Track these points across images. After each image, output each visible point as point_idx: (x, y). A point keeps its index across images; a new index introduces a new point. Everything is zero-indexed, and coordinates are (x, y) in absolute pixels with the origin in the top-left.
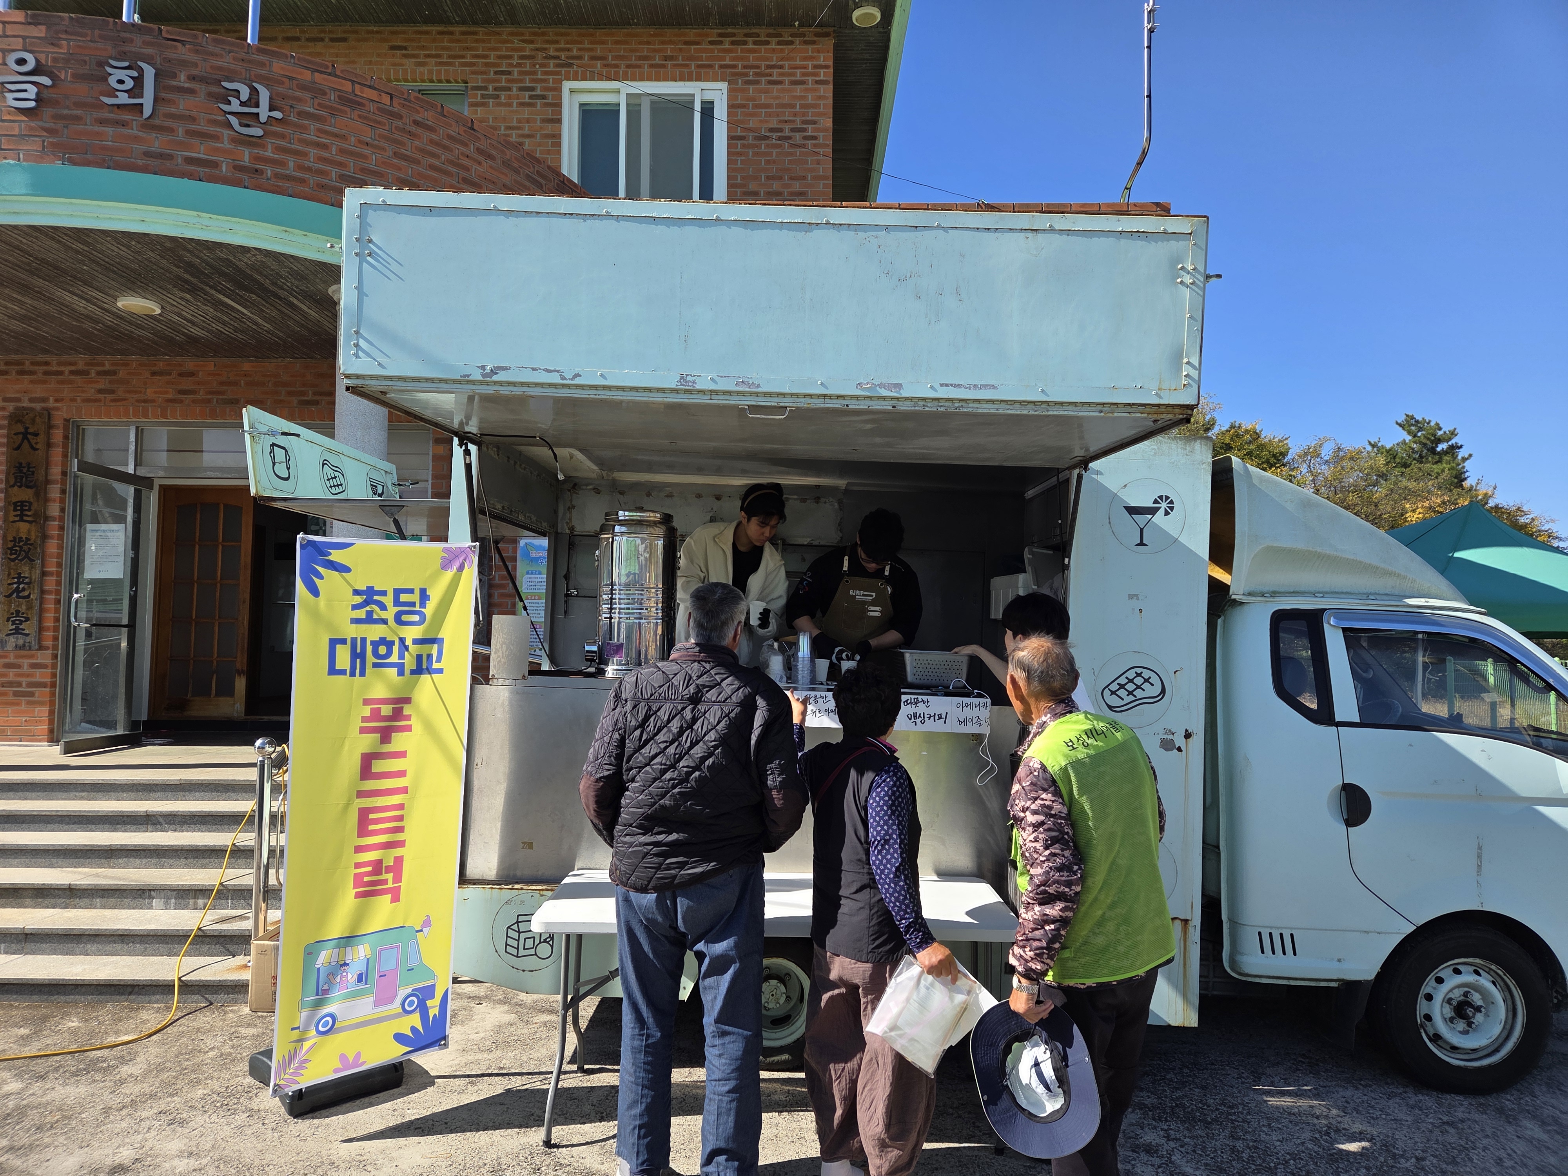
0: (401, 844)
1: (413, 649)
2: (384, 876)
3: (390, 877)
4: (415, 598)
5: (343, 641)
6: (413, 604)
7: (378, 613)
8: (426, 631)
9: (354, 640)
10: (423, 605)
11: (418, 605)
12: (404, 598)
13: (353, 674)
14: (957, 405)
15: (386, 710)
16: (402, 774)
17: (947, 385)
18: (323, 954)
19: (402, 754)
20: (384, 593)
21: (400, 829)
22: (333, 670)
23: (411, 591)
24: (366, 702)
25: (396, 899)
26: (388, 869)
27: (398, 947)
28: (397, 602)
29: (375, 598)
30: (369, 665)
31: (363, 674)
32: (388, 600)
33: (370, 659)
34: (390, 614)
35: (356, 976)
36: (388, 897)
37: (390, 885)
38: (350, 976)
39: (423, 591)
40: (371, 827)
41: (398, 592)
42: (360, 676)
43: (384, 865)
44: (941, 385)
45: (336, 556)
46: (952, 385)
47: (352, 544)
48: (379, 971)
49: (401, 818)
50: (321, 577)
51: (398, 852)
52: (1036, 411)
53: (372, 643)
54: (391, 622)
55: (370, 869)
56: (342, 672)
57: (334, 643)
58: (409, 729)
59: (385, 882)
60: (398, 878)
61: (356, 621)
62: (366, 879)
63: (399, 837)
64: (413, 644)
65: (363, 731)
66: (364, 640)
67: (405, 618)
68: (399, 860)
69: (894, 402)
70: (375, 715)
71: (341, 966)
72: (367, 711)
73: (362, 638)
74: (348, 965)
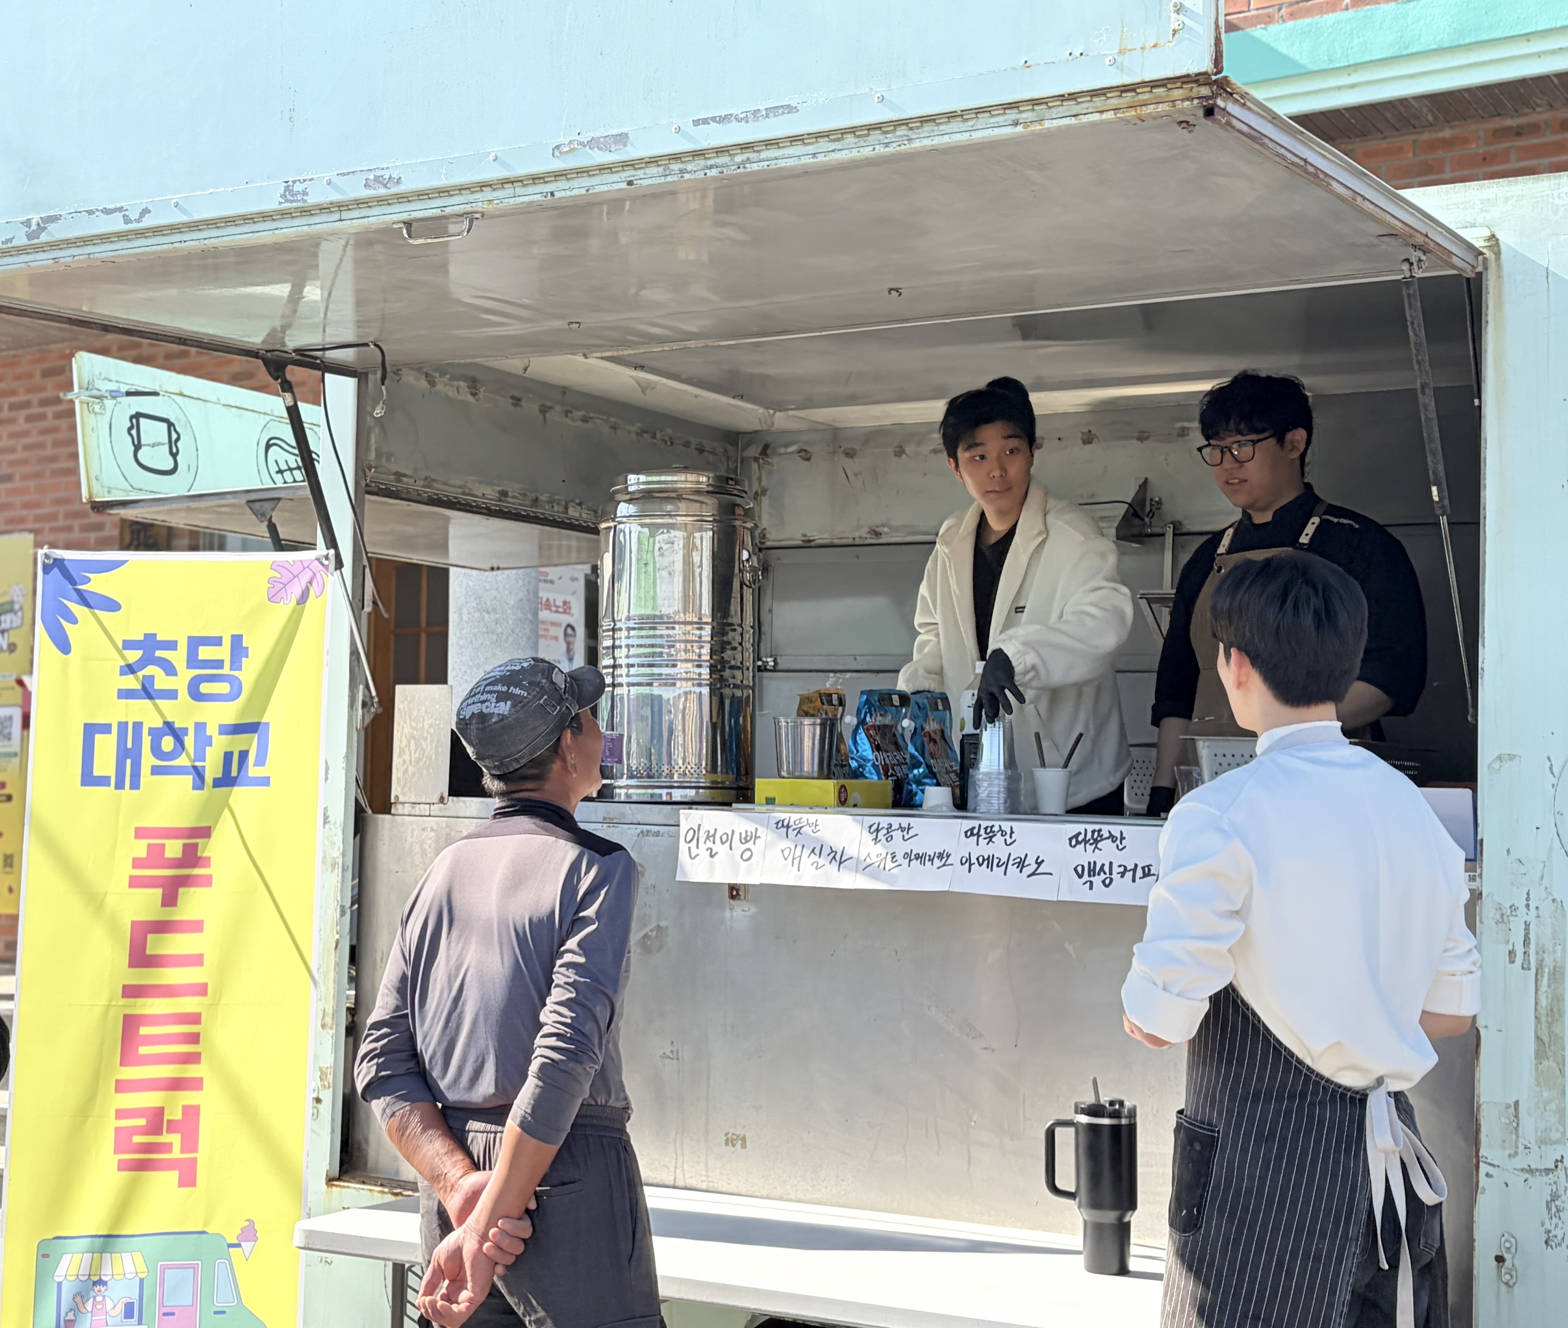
0: (196, 1084)
1: (220, 744)
2: (165, 1138)
3: (175, 1139)
4: (223, 652)
5: (105, 729)
6: (219, 664)
7: (162, 681)
8: (244, 711)
9: (123, 726)
10: (236, 664)
11: (227, 664)
12: (205, 653)
13: (120, 785)
14: (738, 159)
15: (174, 849)
16: (197, 960)
17: (705, 121)
18: (66, 1258)
19: (196, 926)
20: (172, 645)
21: (193, 1058)
22: (89, 778)
23: (217, 641)
24: (140, 833)
25: (188, 1179)
26: (173, 1126)
27: (194, 1268)
28: (193, 661)
29: (159, 653)
30: (145, 769)
31: (135, 785)
32: (178, 657)
33: (148, 760)
34: (181, 682)
35: (120, 1307)
36: (174, 1175)
37: (176, 1153)
38: (109, 1304)
39: (237, 640)
40: (143, 1050)
41: (195, 643)
42: (131, 788)
43: (166, 1118)
44: (696, 123)
45: (97, 584)
46: (713, 119)
47: (124, 562)
48: (162, 1304)
49: (194, 1038)
50: (74, 620)
51: (188, 1098)
52: (887, 145)
53: (151, 731)
54: (183, 693)
55: (142, 1122)
56: (103, 781)
57: (91, 731)
58: (206, 881)
59: (167, 1147)
60: (191, 1143)
61: (126, 694)
62: (137, 1139)
63: (192, 1071)
64: (221, 733)
65: (135, 882)
66: (138, 726)
67: (206, 688)
68: (192, 1112)
69: (628, 174)
70: (155, 857)
71: (95, 1283)
72: (141, 849)
73: (135, 724)
74: (105, 1283)
